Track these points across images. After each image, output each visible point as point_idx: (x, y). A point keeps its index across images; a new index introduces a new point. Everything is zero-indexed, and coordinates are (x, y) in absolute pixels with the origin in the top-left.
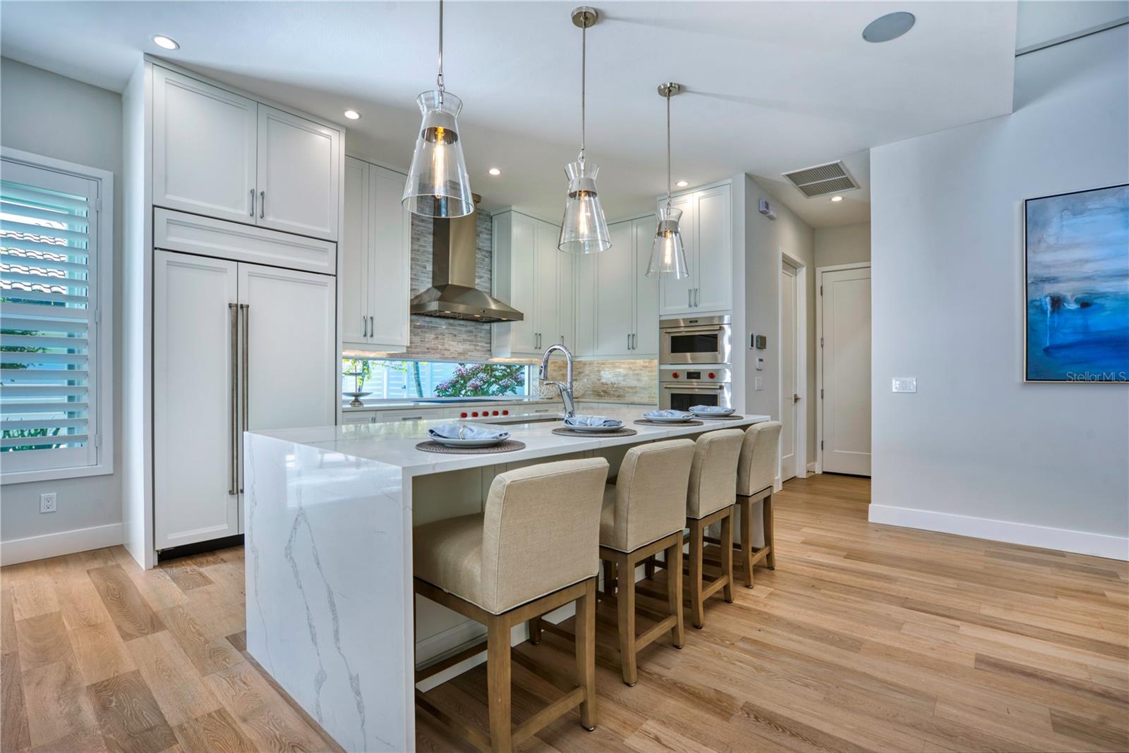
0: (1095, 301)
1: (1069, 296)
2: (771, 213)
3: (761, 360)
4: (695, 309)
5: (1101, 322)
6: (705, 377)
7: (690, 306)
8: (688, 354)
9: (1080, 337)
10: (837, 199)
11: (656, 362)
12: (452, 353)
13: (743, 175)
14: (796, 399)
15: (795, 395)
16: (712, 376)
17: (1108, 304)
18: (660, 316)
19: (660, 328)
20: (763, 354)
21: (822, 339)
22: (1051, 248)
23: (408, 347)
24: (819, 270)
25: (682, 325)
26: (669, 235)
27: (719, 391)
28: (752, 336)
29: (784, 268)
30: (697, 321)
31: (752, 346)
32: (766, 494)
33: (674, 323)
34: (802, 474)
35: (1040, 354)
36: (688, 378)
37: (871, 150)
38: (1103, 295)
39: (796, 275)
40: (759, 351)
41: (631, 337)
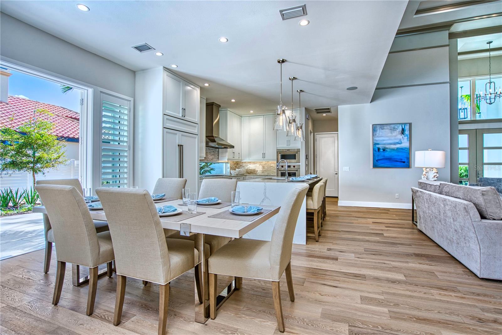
0: (386, 149)
1: (381, 148)
2: (309, 118)
3: (307, 162)
4: (289, 147)
5: (387, 154)
6: (292, 167)
7: (287, 145)
9: (383, 158)
10: (324, 115)
11: (276, 162)
12: (210, 159)
13: (304, 108)
16: (295, 167)
17: (388, 150)
18: (277, 148)
19: (276, 152)
22: (378, 137)
23: (205, 158)
24: (316, 134)
25: (284, 151)
27: (296, 171)
28: (306, 155)
29: (310, 133)
30: (289, 150)
31: (306, 158)
33: (282, 150)
35: (376, 161)
37: (338, 106)
38: (387, 148)
41: (263, 154)
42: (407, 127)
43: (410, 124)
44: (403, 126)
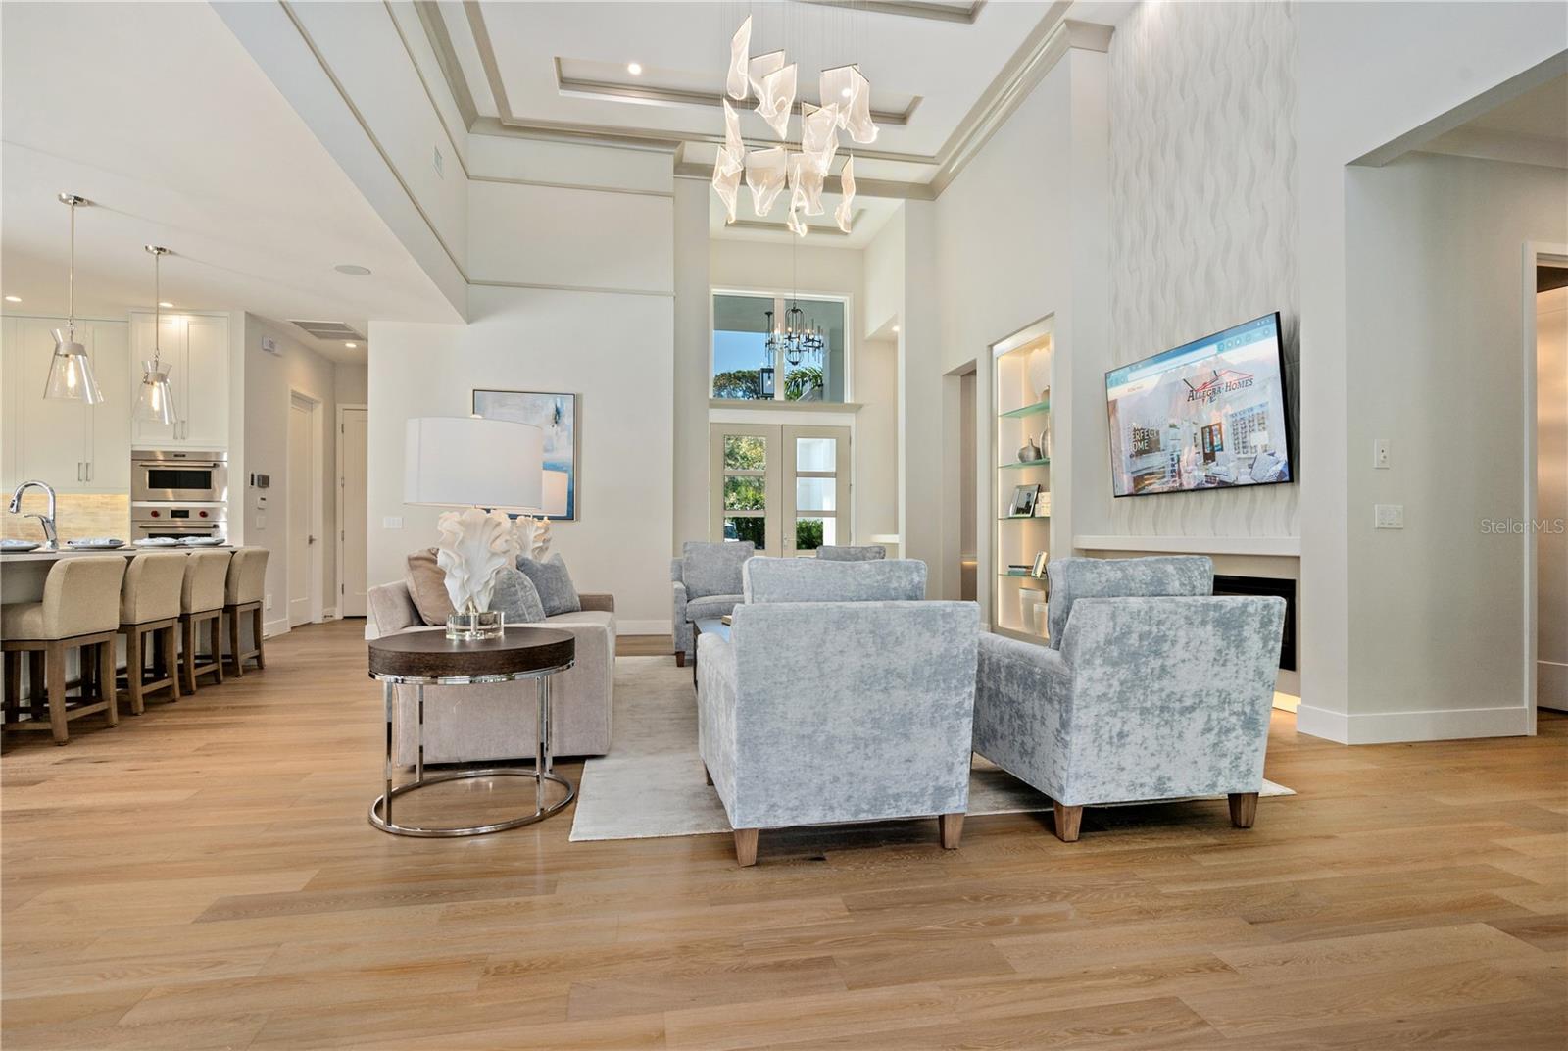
2: (277, 351)
3: (263, 499)
4: (183, 442)
6: (194, 516)
7: (175, 438)
8: (169, 491)
10: (351, 345)
11: (127, 498)
13: (242, 315)
14: (311, 541)
15: (310, 537)
16: (203, 514)
18: (132, 446)
19: (133, 460)
20: (265, 493)
21: (343, 479)
24: (340, 407)
25: (161, 458)
26: (156, 384)
27: (213, 530)
28: (252, 476)
29: (293, 402)
30: (184, 456)
31: (252, 484)
32: (255, 606)
33: (149, 456)
34: (318, 619)
36: (172, 516)
37: (370, 322)
39: (312, 410)
40: (262, 490)
41: (83, 466)
42: (567, 407)
43: (577, 399)
44: (558, 400)
